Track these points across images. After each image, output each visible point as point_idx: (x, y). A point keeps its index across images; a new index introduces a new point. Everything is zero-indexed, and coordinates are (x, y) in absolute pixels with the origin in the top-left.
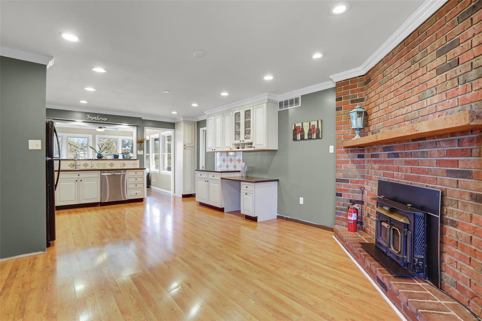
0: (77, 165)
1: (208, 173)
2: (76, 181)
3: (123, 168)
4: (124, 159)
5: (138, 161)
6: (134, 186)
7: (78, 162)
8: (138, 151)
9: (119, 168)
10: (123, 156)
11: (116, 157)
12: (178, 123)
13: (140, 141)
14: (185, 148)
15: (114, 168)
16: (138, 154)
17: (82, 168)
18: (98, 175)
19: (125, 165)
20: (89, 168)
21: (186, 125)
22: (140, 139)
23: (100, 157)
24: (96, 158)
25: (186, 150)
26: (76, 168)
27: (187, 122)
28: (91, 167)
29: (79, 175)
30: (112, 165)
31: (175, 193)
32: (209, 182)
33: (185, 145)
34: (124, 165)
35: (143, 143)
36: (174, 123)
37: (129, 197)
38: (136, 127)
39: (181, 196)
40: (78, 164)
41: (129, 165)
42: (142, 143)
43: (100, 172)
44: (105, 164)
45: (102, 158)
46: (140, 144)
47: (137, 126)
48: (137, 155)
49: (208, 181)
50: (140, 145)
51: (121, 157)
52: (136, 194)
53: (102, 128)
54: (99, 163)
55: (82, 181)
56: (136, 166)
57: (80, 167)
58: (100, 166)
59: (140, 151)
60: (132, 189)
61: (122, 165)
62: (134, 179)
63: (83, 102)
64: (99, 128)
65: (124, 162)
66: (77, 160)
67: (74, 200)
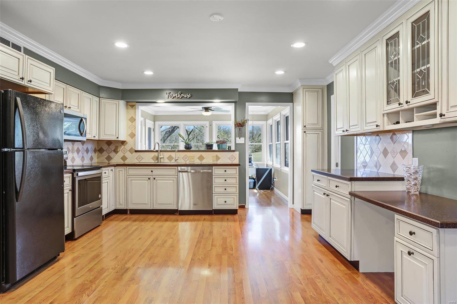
0: (159, 159)
1: (329, 178)
2: (149, 179)
3: (215, 163)
4: (221, 150)
5: (237, 153)
6: (222, 190)
7: (161, 153)
8: (237, 138)
9: (211, 162)
10: (218, 146)
11: (209, 147)
12: (297, 90)
13: (240, 124)
14: (305, 132)
15: (204, 162)
16: (237, 142)
17: (166, 161)
19: (220, 158)
20: (173, 162)
21: (307, 93)
22: (239, 120)
23: (188, 148)
24: (185, 149)
25: (307, 135)
26: (158, 163)
27: (308, 88)
28: (176, 160)
29: (152, 171)
30: (201, 158)
31: (293, 204)
32: (330, 196)
33: (305, 126)
34: (218, 158)
35: (244, 127)
36: (292, 93)
37: (216, 207)
38: (234, 104)
39: (300, 212)
40: (160, 157)
41: (225, 158)
42: (242, 126)
43: (177, 167)
44: (193, 157)
45: (191, 149)
46: (239, 129)
47: (235, 102)
48: (236, 144)
49: (327, 195)
50: (239, 130)
51: (215, 147)
52: (225, 202)
53: (209, 111)
54: (186, 155)
55: (156, 179)
56: (234, 159)
57: (164, 161)
58: (187, 160)
59: (240, 139)
60: (219, 194)
61: (215, 159)
62: (222, 180)
63: (149, 73)
64: (205, 111)
65: (218, 155)
66: (159, 152)
67: (146, 204)
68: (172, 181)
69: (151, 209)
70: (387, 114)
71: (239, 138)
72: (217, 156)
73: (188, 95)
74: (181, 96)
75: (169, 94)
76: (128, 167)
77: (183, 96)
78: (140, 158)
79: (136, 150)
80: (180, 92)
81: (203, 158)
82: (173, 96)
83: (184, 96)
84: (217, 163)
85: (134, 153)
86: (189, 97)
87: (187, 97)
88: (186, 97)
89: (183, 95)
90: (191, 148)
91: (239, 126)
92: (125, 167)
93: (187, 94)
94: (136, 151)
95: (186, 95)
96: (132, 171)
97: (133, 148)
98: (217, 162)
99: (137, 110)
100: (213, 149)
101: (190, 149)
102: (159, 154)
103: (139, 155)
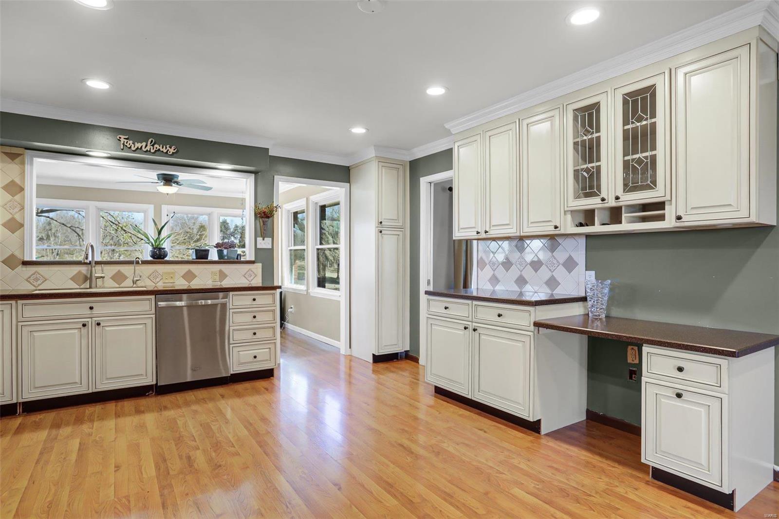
0: (94, 279)
1: (475, 303)
2: (84, 325)
3: (218, 285)
4: (223, 260)
5: (258, 267)
6: (248, 335)
7: (98, 268)
8: (259, 239)
9: (209, 284)
10: (220, 253)
11: (202, 255)
12: (358, 166)
13: (264, 213)
14: (381, 232)
15: (196, 284)
16: (258, 247)
17: (110, 286)
18: (148, 308)
19: (226, 276)
20: (127, 286)
21: (383, 169)
22: (263, 207)
23: (159, 256)
24: (150, 259)
25: (384, 236)
26: (90, 287)
27: (385, 162)
28: (134, 282)
29: (91, 308)
30: (189, 276)
31: (350, 348)
32: (479, 331)
33: (381, 223)
34: (223, 275)
35: (271, 219)
36: (349, 167)
37: (235, 368)
38: (253, 176)
39: (371, 360)
40: (96, 275)
41: (235, 276)
42: (268, 217)
43: (153, 297)
44: (172, 275)
45: (165, 259)
46: (263, 222)
47: (255, 173)
48: (257, 249)
49: (475, 330)
50: (264, 224)
51: (213, 255)
52: (255, 357)
53: (172, 186)
54: (156, 271)
55: (104, 324)
56: (254, 278)
57: (103, 284)
58: (158, 280)
59: (263, 240)
60: (243, 343)
61: (217, 278)
62: (248, 318)
63: (98, 84)
64: (164, 185)
65: (223, 270)
66: (94, 264)
67: (76, 383)
68: (141, 326)
69: (90, 391)
70: (572, 211)
71: (262, 238)
72: (221, 271)
73: (171, 148)
74: (155, 149)
75: (126, 141)
76: (20, 302)
77: (159, 149)
78: (37, 280)
79: (27, 259)
80: (152, 141)
81: (194, 276)
82: (136, 147)
83: (161, 150)
84: (221, 285)
85: (20, 269)
86: (171, 153)
87: (167, 153)
88: (165, 151)
89: (158, 147)
90: (165, 256)
91: (262, 217)
92: (13, 302)
93: (168, 146)
94: (26, 263)
95: (166, 148)
96: (32, 310)
97: (18, 254)
98: (222, 283)
99: (27, 167)
100: (209, 259)
101: (163, 258)
102: (93, 269)
103: (36, 272)
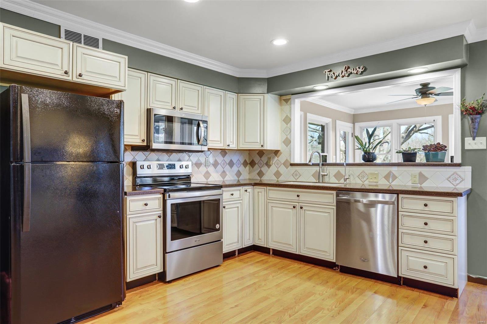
2: (294, 207)
4: (428, 162)
5: (467, 170)
6: (419, 242)
7: (324, 168)
8: (468, 139)
9: (409, 186)
10: (427, 156)
11: (409, 158)
13: (473, 109)
15: (395, 185)
16: (467, 147)
18: (331, 200)
19: (427, 179)
23: (368, 159)
24: (362, 162)
26: (319, 182)
28: (345, 180)
29: (298, 196)
30: (390, 177)
34: (423, 178)
37: (404, 272)
38: (459, 70)
40: (322, 173)
41: (436, 178)
42: (478, 113)
44: (376, 175)
45: (374, 162)
46: (472, 119)
47: (462, 67)
48: (464, 151)
50: (473, 122)
51: (421, 158)
52: (425, 267)
53: (429, 97)
54: (363, 172)
55: (304, 208)
56: (461, 182)
57: (329, 180)
58: (365, 179)
59: (474, 139)
60: (413, 248)
61: (417, 179)
62: (420, 224)
63: (280, 42)
64: (422, 98)
65: (423, 173)
66: (321, 166)
67: (290, 245)
68: (327, 214)
69: (297, 253)
71: (471, 138)
72: (421, 174)
73: (359, 68)
74: (348, 73)
75: (329, 73)
76: (268, 188)
77: (351, 72)
78: (296, 175)
79: (292, 162)
80: (346, 67)
81: (395, 178)
82: (335, 76)
83: (353, 72)
84: (421, 187)
85: (290, 168)
86: (360, 72)
87: (357, 73)
88: (355, 72)
89: (350, 71)
90: (374, 158)
91: (471, 114)
92: (265, 188)
93: (357, 68)
94: (292, 165)
95: (356, 69)
96: (275, 193)
97: (289, 160)
98: (422, 185)
99: (292, 105)
100: (417, 161)
101: (372, 161)
102: (321, 169)
103: (296, 170)
